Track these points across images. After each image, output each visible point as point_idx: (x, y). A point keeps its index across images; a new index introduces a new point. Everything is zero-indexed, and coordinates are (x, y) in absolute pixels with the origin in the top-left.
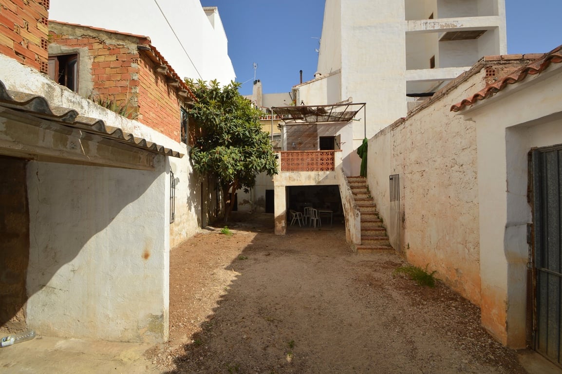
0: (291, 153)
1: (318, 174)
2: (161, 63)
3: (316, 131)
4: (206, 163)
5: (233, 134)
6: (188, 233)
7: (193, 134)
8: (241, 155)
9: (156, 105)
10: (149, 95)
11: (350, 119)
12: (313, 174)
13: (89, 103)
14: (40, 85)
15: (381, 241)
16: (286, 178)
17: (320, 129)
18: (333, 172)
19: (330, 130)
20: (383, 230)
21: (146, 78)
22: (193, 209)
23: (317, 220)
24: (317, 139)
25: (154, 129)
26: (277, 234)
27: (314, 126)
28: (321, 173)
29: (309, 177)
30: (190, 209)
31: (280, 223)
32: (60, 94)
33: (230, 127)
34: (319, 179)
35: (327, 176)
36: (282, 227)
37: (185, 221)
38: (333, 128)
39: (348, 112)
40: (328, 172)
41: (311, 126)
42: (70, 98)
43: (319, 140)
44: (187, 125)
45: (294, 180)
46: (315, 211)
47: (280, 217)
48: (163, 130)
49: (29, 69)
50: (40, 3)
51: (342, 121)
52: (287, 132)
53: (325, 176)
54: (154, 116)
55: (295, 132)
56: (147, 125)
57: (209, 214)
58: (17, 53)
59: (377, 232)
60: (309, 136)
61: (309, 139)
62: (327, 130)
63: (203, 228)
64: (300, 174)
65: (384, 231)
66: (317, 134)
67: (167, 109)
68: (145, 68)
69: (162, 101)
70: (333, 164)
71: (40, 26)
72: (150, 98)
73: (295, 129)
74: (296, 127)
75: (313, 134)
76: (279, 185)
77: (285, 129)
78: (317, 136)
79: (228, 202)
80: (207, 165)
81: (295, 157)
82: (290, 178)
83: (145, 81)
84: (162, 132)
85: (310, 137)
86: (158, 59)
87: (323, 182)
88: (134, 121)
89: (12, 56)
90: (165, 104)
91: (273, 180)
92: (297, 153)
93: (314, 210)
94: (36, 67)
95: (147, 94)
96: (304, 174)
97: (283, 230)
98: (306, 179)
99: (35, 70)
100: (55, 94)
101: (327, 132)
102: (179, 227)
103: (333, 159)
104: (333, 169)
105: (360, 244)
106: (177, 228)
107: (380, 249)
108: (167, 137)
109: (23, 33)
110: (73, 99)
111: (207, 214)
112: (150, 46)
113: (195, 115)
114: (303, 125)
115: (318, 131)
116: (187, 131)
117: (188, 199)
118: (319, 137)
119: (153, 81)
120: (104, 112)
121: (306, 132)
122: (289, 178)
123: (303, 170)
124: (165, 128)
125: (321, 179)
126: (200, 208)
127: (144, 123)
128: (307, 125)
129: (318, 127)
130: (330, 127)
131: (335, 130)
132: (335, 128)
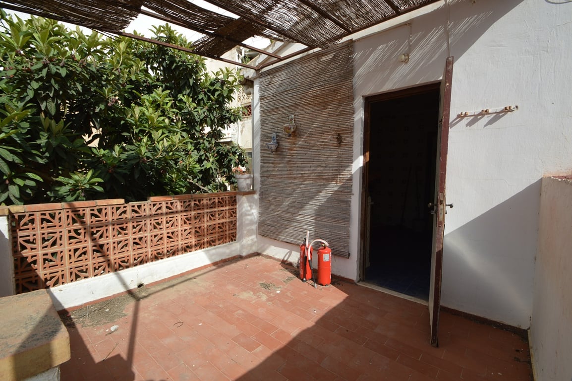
3: (348, 75)
17: (370, 60)
19: (415, 55)
24: (355, 111)
27: (343, 55)
38: (435, 35)
41: (330, 56)
43: (360, 115)
52: (262, 98)
55: (280, 95)
60: (322, 102)
61: (325, 114)
66: (353, 87)
74: (282, 76)
75: (335, 92)
77: (256, 88)
78: (351, 98)
85: (324, 105)
101: (403, 69)
115: (358, 73)
118: (359, 103)
121: (310, 86)
128: (318, 56)
129: (357, 56)
130: (424, 36)
131: (445, 45)
132: (447, 34)
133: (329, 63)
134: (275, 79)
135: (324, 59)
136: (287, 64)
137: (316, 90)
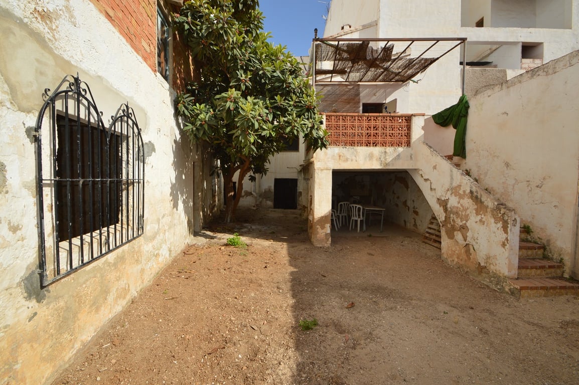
0: (342, 116)
1: (385, 152)
3: (358, 95)
4: (205, 121)
5: (255, 74)
6: (172, 248)
7: (180, 72)
8: (267, 112)
11: (410, 77)
12: (377, 150)
15: (549, 271)
16: (334, 156)
17: (364, 92)
18: (409, 149)
19: (377, 94)
20: (540, 248)
22: (181, 205)
23: (361, 221)
24: (359, 107)
26: (318, 246)
27: (356, 88)
28: (390, 150)
29: (371, 156)
30: (175, 206)
31: (323, 228)
33: (249, 60)
34: (386, 159)
35: (399, 156)
36: (327, 234)
37: (167, 228)
38: (382, 91)
39: (423, 59)
40: (400, 149)
41: (352, 87)
43: (361, 108)
44: (170, 49)
45: (347, 160)
46: (359, 209)
47: (323, 220)
48: (111, 13)
51: (396, 81)
53: (395, 155)
55: (327, 95)
57: (203, 211)
59: (530, 252)
60: (348, 102)
61: (348, 106)
62: (374, 95)
63: (196, 234)
64: (356, 150)
65: (542, 250)
66: (359, 99)
70: (408, 135)
73: (329, 91)
74: (329, 88)
75: (353, 99)
76: (322, 167)
78: (359, 102)
79: (231, 194)
80: (209, 125)
81: (349, 123)
82: (340, 156)
85: (349, 103)
87: (393, 165)
91: (312, 160)
92: (352, 117)
93: (358, 206)
96: (363, 150)
97: (328, 240)
98: (365, 159)
101: (374, 97)
102: (155, 242)
103: (409, 128)
104: (408, 144)
105: (516, 277)
106: (150, 245)
107: (561, 288)
111: (201, 213)
113: (187, 27)
114: (340, 84)
115: (361, 95)
116: (170, 60)
117: (173, 187)
118: (361, 104)
121: (343, 95)
122: (338, 158)
123: (360, 144)
125: (389, 159)
126: (191, 204)
128: (346, 85)
129: (361, 89)
130: (379, 90)
131: (385, 94)
132: (385, 91)
133: (351, 89)
134: (325, 89)
135: (349, 87)
136: (332, 84)
137: (345, 97)
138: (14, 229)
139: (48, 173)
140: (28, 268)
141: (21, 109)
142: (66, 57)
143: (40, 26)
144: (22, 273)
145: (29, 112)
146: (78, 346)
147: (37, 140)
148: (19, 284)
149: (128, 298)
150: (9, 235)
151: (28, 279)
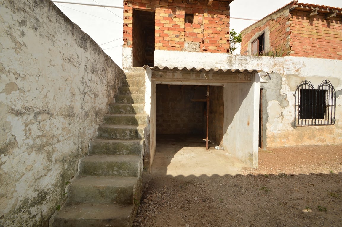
2: (313, 9)
9: (311, 39)
10: (302, 35)
13: (250, 57)
14: (226, 58)
21: (298, 26)
25: (308, 57)
32: (235, 58)
42: (240, 59)
48: (319, 55)
49: (222, 54)
50: (226, 27)
54: (308, 48)
56: (299, 56)
58: (218, 50)
67: (327, 38)
68: (297, 20)
69: (319, 34)
71: (226, 36)
72: (303, 37)
83: (297, 29)
84: (318, 57)
86: (307, 8)
88: (285, 57)
89: (216, 52)
90: (324, 35)
94: (225, 52)
95: (299, 36)
99: (224, 53)
100: (233, 59)
108: (326, 59)
109: (220, 42)
110: (241, 58)
112: (297, 4)
119: (307, 24)
120: (261, 59)
124: (324, 53)
127: (296, 56)
138: (290, 113)
139: (297, 103)
140: (292, 121)
141: (292, 91)
142: (303, 76)
143: (297, 73)
144: (291, 122)
145: (294, 91)
146: (303, 144)
147: (295, 96)
148: (290, 123)
149: (325, 143)
150: (289, 114)
151: (292, 123)
